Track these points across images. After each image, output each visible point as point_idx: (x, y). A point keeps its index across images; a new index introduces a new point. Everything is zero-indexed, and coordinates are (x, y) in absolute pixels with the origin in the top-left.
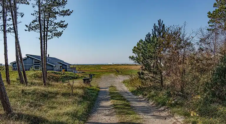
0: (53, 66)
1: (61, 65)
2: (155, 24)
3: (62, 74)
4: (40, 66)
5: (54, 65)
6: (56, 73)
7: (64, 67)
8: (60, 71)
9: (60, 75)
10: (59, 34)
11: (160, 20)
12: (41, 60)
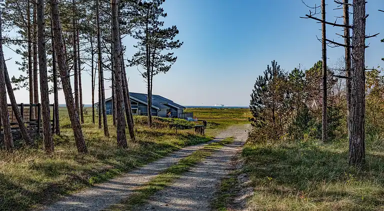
0: (156, 110)
1: (169, 108)
2: (268, 66)
3: (170, 122)
4: (137, 109)
5: (158, 109)
6: (161, 119)
7: (174, 111)
8: (167, 116)
9: (167, 122)
10: (166, 69)
11: (274, 61)
12: (147, 104)
